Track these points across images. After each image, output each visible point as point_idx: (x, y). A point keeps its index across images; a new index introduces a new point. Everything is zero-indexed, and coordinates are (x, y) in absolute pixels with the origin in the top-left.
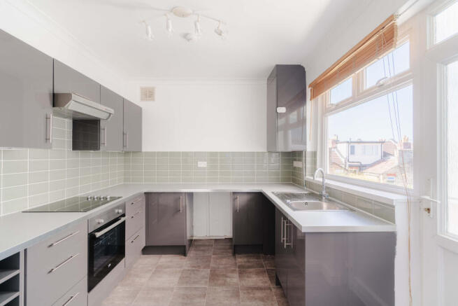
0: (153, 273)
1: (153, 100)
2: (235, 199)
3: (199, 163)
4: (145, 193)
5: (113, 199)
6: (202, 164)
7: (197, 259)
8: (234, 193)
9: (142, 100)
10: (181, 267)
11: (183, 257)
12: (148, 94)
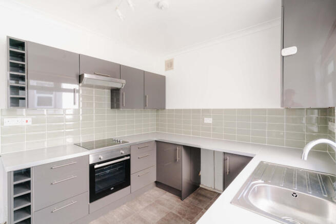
0: (150, 205)
1: (173, 69)
2: (225, 160)
3: (205, 119)
4: (156, 141)
5: (124, 142)
6: (208, 120)
7: (188, 207)
8: (224, 153)
9: (166, 70)
10: (171, 209)
11: (179, 200)
12: (170, 65)
